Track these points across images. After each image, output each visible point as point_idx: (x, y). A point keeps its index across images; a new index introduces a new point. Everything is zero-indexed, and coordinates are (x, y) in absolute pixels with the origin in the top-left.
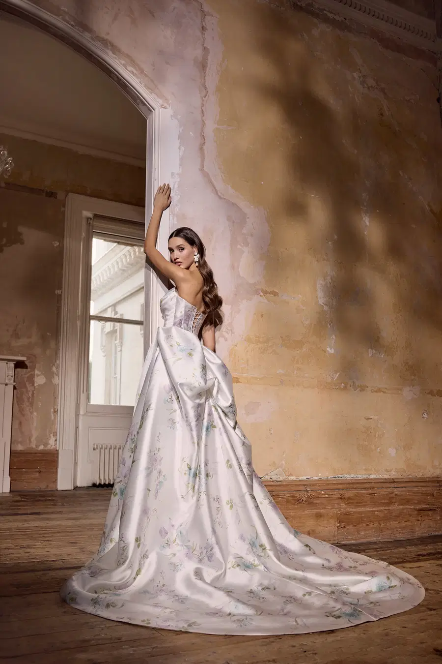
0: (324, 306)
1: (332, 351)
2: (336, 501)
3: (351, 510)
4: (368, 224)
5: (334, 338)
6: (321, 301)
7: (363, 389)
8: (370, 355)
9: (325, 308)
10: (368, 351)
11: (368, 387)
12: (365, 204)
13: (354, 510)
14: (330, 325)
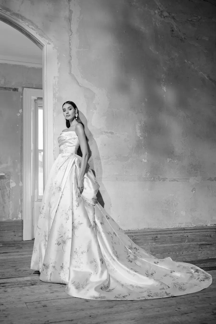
0: (141, 137)
1: (146, 161)
2: (150, 241)
3: (158, 245)
5: (147, 154)
6: (139, 135)
7: (164, 180)
8: (168, 162)
9: (141, 138)
10: (167, 160)
11: (167, 179)
12: (164, 80)
13: (161, 246)
14: (144, 147)
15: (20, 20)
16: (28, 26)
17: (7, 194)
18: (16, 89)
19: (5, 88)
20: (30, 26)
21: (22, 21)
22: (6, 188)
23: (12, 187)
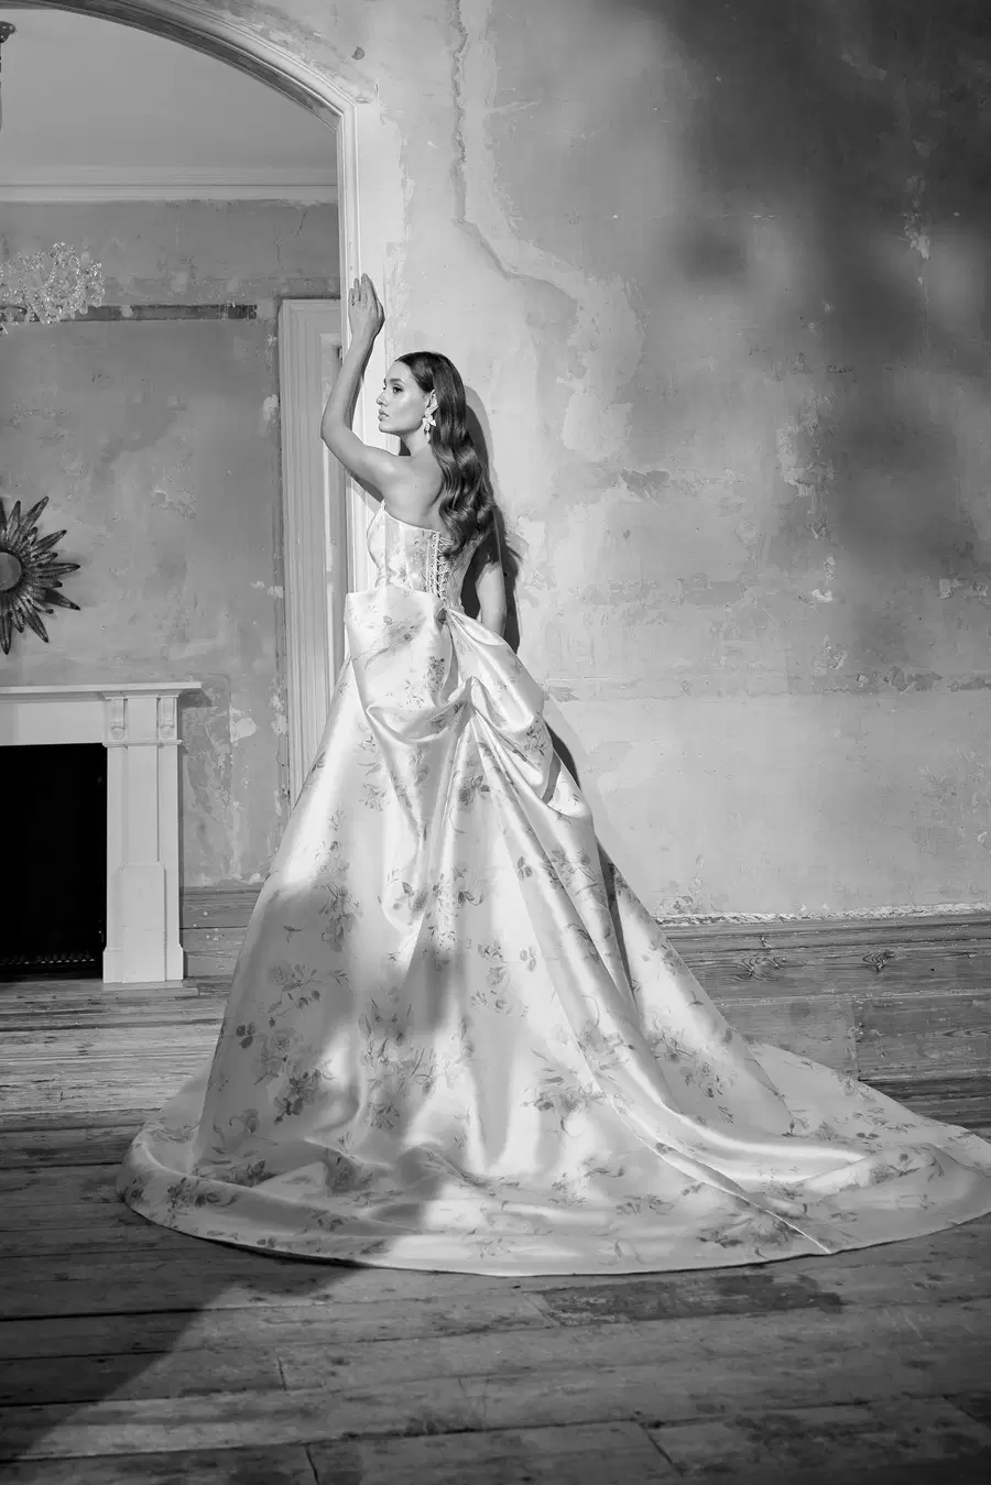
0: (801, 487)
1: (828, 598)
2: (853, 975)
3: (896, 995)
4: (925, 254)
5: (832, 563)
6: (791, 476)
7: (923, 682)
8: (944, 596)
9: (803, 491)
10: (937, 588)
11: (937, 678)
12: (916, 204)
13: (909, 996)
14: (818, 532)
15: (228, 16)
16: (264, 34)
17: (217, 772)
18: (244, 308)
19: (195, 311)
20: (275, 36)
21: (235, 18)
22: (211, 747)
23: (240, 741)
